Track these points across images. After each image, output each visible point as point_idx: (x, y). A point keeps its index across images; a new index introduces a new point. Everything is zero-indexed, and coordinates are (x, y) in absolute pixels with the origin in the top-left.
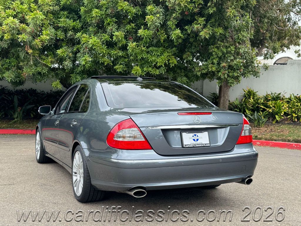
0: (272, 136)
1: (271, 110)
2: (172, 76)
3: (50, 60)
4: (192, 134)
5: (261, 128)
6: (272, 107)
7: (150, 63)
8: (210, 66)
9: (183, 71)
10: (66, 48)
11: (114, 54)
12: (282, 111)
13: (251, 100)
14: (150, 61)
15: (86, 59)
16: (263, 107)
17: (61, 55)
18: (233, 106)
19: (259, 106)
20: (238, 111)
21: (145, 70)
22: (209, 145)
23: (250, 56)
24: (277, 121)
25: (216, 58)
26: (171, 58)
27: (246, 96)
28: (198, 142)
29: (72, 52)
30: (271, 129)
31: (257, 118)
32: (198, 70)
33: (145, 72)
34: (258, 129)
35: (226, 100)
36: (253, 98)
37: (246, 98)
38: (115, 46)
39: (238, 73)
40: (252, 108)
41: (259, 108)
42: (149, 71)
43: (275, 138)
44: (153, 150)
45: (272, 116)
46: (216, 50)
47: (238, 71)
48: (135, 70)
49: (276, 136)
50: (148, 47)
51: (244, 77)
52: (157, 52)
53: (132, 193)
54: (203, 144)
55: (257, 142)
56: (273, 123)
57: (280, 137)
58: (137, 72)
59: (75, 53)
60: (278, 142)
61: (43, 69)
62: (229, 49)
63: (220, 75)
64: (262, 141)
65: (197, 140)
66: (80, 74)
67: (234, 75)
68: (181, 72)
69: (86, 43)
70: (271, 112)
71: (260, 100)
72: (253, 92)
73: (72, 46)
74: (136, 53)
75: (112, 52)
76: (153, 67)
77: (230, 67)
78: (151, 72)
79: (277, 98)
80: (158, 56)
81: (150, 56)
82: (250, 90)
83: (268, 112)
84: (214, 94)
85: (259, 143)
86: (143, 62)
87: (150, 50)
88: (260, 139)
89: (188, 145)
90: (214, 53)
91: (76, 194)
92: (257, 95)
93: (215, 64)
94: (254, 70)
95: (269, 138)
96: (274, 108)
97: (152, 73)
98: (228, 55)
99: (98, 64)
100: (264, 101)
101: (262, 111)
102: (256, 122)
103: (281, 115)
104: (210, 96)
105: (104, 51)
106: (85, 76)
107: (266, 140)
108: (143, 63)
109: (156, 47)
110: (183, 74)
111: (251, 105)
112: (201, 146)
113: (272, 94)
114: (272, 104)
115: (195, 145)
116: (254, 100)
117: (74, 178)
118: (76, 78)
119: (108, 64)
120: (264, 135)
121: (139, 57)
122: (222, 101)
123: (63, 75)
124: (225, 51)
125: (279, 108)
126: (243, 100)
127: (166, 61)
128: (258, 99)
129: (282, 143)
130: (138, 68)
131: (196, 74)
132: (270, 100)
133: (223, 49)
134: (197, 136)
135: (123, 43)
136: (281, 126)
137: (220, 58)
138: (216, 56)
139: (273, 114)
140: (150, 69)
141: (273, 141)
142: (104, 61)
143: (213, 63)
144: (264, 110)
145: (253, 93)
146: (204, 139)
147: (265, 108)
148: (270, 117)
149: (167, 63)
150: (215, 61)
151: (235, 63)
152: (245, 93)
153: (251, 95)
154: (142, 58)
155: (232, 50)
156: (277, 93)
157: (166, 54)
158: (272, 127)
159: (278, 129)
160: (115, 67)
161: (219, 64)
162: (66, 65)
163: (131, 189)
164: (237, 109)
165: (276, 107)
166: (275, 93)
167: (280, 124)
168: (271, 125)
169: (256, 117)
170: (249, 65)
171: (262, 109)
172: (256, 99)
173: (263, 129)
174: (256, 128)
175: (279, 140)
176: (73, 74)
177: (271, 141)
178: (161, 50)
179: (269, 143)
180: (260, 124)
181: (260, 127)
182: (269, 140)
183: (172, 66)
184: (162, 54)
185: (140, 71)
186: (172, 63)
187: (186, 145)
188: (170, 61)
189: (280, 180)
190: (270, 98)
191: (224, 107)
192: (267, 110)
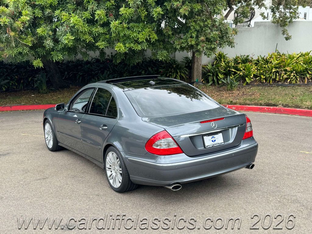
0: (245, 99)
1: (242, 73)
2: (152, 48)
3: (30, 39)
4: (211, 136)
5: (233, 92)
6: (242, 70)
7: (131, 39)
8: (189, 39)
9: (161, 43)
10: (45, 26)
11: (95, 32)
12: (252, 74)
13: (222, 63)
14: (132, 37)
15: (68, 38)
16: (234, 70)
17: (42, 34)
18: (206, 70)
19: (231, 69)
20: (211, 75)
21: (127, 47)
22: (223, 144)
23: (224, 27)
24: (247, 82)
25: (194, 31)
26: (151, 33)
27: (217, 59)
28: (216, 142)
29: (51, 30)
30: (243, 92)
31: (230, 83)
32: (178, 43)
33: (127, 48)
34: (231, 92)
35: (199, 65)
36: (224, 62)
37: (218, 61)
38: (96, 23)
39: (215, 45)
40: (225, 72)
41: (231, 71)
42: (131, 47)
43: (248, 102)
44: (184, 153)
45: (243, 78)
46: (194, 24)
47: (215, 43)
48: (118, 48)
49: (249, 100)
50: (128, 23)
51: (220, 47)
52: (138, 27)
53: (171, 188)
54: (219, 144)
55: (233, 107)
56: (244, 85)
57: (253, 101)
58: (120, 49)
59: (54, 30)
60: (252, 106)
61: (24, 49)
62: (206, 23)
63: (200, 48)
64: (237, 106)
65: (215, 141)
66: (61, 51)
67: (212, 47)
68: (160, 45)
69: (66, 22)
70: (242, 75)
71: (231, 63)
72: (223, 54)
73: (50, 24)
74: (119, 31)
75: (94, 30)
76: (134, 43)
77: (208, 40)
78: (133, 47)
79: (246, 61)
80: (140, 31)
81: (132, 32)
82: (221, 53)
83: (239, 75)
84: (187, 58)
85: (235, 108)
86: (125, 38)
87: (131, 26)
88: (235, 104)
89: (208, 146)
90: (192, 28)
91: (113, 186)
92: (227, 58)
93: (194, 38)
94: (228, 40)
95: (243, 102)
96: (244, 71)
97: (134, 49)
98: (205, 29)
99: (78, 41)
100: (234, 64)
101: (234, 75)
102: (229, 86)
103: (251, 77)
104: (183, 61)
105: (86, 29)
106: (66, 53)
107: (241, 105)
108: (125, 40)
109: (136, 22)
110: (162, 47)
111: (223, 69)
112: (218, 145)
113: (241, 56)
114: (242, 67)
115: (214, 145)
116: (225, 64)
117: (109, 173)
118: (57, 56)
119: (90, 41)
120: (238, 99)
121: (122, 34)
122: (196, 66)
123: (43, 54)
124: (202, 25)
125: (249, 71)
126: (215, 63)
127: (147, 37)
128: (228, 62)
129: (255, 107)
130: (121, 45)
131: (176, 47)
132: (239, 63)
133: (200, 23)
134: (215, 138)
135: (104, 20)
136: (251, 88)
137: (198, 31)
138: (194, 30)
139: (243, 77)
140: (132, 45)
141: (247, 105)
142: (86, 39)
143: (191, 37)
144: (235, 73)
145: (224, 56)
146: (219, 139)
147: (236, 71)
148: (240, 80)
149: (148, 39)
150: (194, 35)
151: (212, 35)
152: (216, 56)
153: (221, 58)
154: (124, 34)
155: (209, 24)
156: (245, 55)
157: (147, 30)
158: (243, 90)
159: (249, 92)
160: (97, 44)
161: (197, 37)
162: (48, 45)
163: (170, 185)
164: (211, 73)
165: (246, 70)
166: (244, 55)
167: (251, 86)
168: (242, 88)
169: (228, 81)
170: (224, 36)
171: (233, 73)
172: (227, 62)
173: (236, 92)
174: (229, 91)
175: (252, 104)
176: (54, 51)
177: (245, 106)
178: (142, 26)
179: (243, 108)
180: (233, 88)
181: (233, 90)
182: (243, 105)
183: (153, 41)
184: (143, 29)
185: (124, 48)
186: (153, 38)
187: (207, 146)
188: (151, 37)
189: (266, 153)
190: (240, 61)
191: (198, 72)
192: (237, 73)
